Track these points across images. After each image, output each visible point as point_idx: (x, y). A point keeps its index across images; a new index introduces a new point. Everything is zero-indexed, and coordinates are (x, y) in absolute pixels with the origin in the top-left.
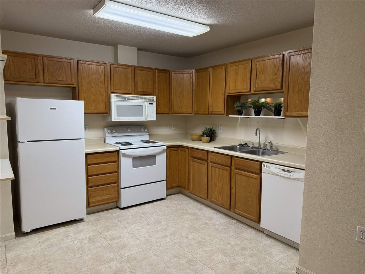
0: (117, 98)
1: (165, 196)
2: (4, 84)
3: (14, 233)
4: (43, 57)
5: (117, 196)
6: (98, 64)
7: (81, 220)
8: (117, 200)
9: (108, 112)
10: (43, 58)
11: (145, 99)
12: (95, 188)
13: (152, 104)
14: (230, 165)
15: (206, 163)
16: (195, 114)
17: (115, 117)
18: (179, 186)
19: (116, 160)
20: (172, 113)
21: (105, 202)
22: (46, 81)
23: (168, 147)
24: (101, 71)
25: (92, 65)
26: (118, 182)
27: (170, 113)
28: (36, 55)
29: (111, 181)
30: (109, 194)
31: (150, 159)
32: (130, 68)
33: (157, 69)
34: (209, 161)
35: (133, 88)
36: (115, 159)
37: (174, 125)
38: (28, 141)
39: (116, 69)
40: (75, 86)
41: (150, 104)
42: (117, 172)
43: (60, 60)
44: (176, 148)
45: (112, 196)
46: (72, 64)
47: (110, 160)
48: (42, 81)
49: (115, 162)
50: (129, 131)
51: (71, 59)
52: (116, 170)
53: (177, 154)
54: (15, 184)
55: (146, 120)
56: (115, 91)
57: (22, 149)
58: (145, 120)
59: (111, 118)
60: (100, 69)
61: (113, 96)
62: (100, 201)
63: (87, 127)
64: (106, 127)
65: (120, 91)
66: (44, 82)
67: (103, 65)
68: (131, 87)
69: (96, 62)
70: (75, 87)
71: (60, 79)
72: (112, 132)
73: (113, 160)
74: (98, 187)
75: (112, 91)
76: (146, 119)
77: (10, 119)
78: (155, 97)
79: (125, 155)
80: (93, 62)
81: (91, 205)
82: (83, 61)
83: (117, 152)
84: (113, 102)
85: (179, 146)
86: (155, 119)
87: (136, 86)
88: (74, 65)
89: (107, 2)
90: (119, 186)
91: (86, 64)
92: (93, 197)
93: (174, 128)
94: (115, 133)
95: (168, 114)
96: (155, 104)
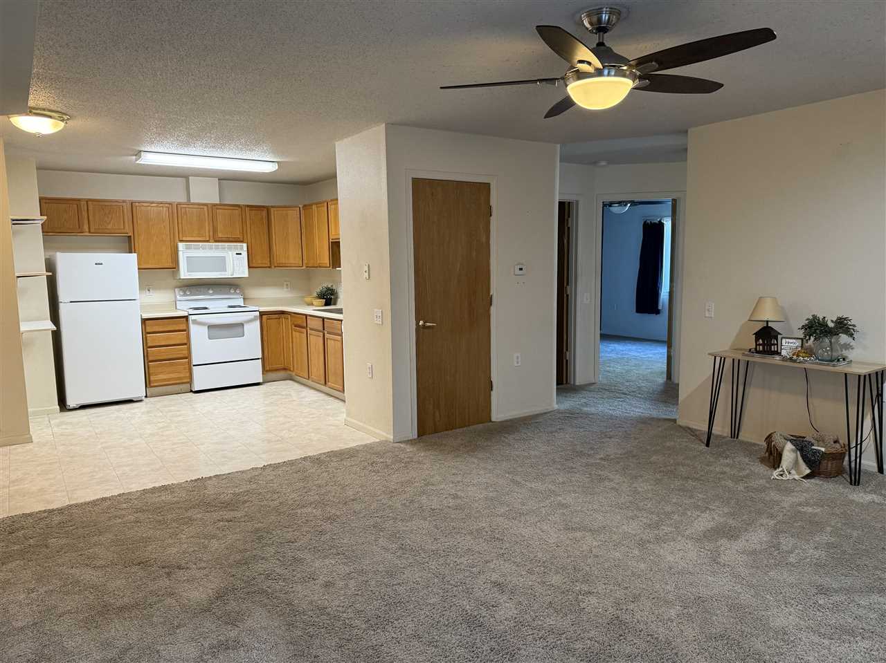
0: (188, 248)
1: (261, 381)
2: (43, 236)
3: (58, 407)
4: (88, 201)
5: (188, 375)
6: (159, 206)
7: (141, 401)
8: (189, 380)
9: (175, 267)
10: (87, 204)
11: (230, 248)
12: (159, 363)
13: (240, 254)
14: (321, 329)
15: (305, 330)
16: (307, 267)
17: (185, 273)
18: (285, 369)
19: (185, 328)
20: (275, 267)
22: (92, 231)
23: (262, 314)
24: (164, 214)
25: (152, 207)
26: (188, 357)
27: (273, 267)
28: (79, 200)
29: (179, 356)
30: (177, 372)
31: (235, 329)
32: (205, 207)
33: (248, 206)
34: (308, 329)
35: (211, 233)
36: (183, 327)
37: (287, 285)
38: (71, 302)
39: (186, 211)
41: (237, 254)
42: (187, 343)
43: (106, 204)
44: (277, 315)
45: (182, 375)
46: (125, 207)
47: (177, 329)
48: (87, 230)
49: (185, 331)
50: (211, 292)
51: (124, 201)
52: (185, 341)
53: (279, 324)
54: (57, 337)
55: (232, 277)
56: (184, 239)
57: (64, 310)
58: (230, 277)
59: (179, 275)
60: (162, 212)
61: (181, 246)
62: (165, 380)
63: (145, 285)
64: (177, 287)
65: (193, 239)
66: (89, 232)
67: (166, 205)
68: (207, 233)
69: (157, 202)
70: (130, 236)
71: (109, 227)
72: (185, 295)
73: (181, 329)
74: (162, 362)
75: (181, 239)
77: (50, 274)
78: (245, 245)
80: (152, 203)
81: (152, 385)
82: (139, 203)
83: (186, 318)
84: (180, 254)
85: (283, 313)
86: (246, 275)
87: (215, 231)
88: (127, 208)
89: (142, 153)
90: (190, 362)
91: (143, 206)
92: (156, 375)
93: (287, 288)
94: (191, 295)
95: (269, 267)
96: (245, 254)
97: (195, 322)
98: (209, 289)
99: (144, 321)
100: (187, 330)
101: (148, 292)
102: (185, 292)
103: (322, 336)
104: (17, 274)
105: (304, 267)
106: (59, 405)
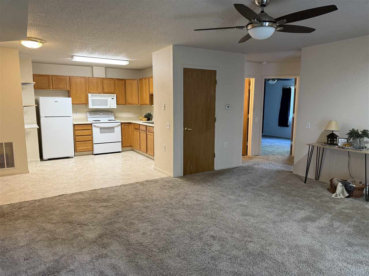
0: (92, 96)
1: (121, 151)
2: (34, 90)
3: (40, 159)
4: (52, 76)
5: (92, 147)
6: (81, 78)
7: (73, 157)
8: (92, 150)
9: (87, 104)
11: (109, 96)
12: (79, 142)
13: (113, 99)
14: (145, 130)
15: (139, 131)
16: (140, 105)
17: (91, 106)
18: (131, 146)
19: (91, 128)
20: (127, 104)
22: (54, 88)
23: (122, 123)
24: (83, 82)
26: (92, 140)
28: (49, 75)
29: (88, 140)
30: (87, 147)
31: (111, 129)
32: (100, 79)
33: (117, 79)
34: (140, 130)
35: (102, 90)
37: (132, 112)
38: (45, 117)
39: (91, 80)
42: (91, 135)
43: (60, 77)
44: (128, 124)
45: (89, 148)
46: (67, 79)
47: (87, 129)
48: (52, 88)
49: (90, 130)
51: (67, 76)
52: (91, 134)
53: (129, 128)
56: (91, 92)
57: (42, 120)
58: (109, 108)
59: (89, 107)
61: (89, 95)
62: (82, 149)
63: (75, 111)
64: (88, 112)
65: (94, 92)
66: (53, 89)
67: (84, 78)
68: (100, 90)
70: (69, 91)
71: (61, 87)
72: (91, 115)
73: (89, 129)
74: (81, 142)
75: (89, 92)
77: (37, 105)
78: (115, 95)
80: (78, 77)
81: (77, 151)
82: (73, 77)
83: (91, 124)
84: (89, 98)
85: (130, 123)
86: (116, 107)
87: (103, 89)
88: (68, 79)
89: (74, 56)
90: (92, 142)
91: (74, 78)
92: (79, 147)
93: (132, 113)
94: (93, 115)
95: (125, 104)
96: (115, 99)
97: (95, 126)
98: (101, 113)
99: (74, 125)
100: (91, 129)
101: (76, 113)
102: (91, 114)
103: (146, 133)
104: (24, 105)
105: (139, 105)
106: (40, 158)
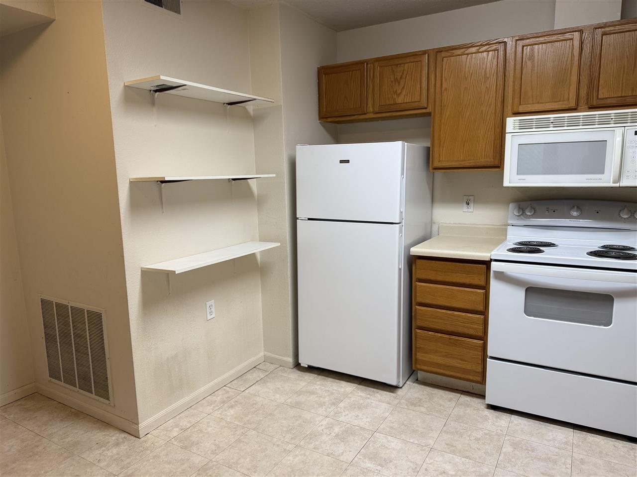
0: (523, 126)
5: (480, 369)
6: (481, 50)
9: (498, 163)
11: (621, 121)
12: (430, 333)
17: (512, 177)
19: (482, 283)
21: (452, 373)
24: (488, 64)
25: (468, 54)
29: (466, 331)
30: (461, 360)
32: (577, 36)
35: (583, 93)
36: (479, 281)
38: (309, 219)
39: (532, 49)
40: (428, 111)
41: (636, 133)
42: (484, 312)
43: (399, 62)
46: (425, 62)
47: (468, 281)
48: (371, 108)
49: (481, 288)
50: (575, 214)
52: (481, 307)
55: (617, 185)
56: (521, 109)
59: (503, 181)
60: (486, 60)
61: (511, 123)
62: (438, 365)
66: (374, 112)
68: (573, 93)
69: (479, 44)
70: (430, 113)
71: (399, 100)
72: (522, 216)
73: (476, 283)
74: (436, 334)
76: (614, 183)
79: (502, 277)
80: (469, 47)
81: (419, 367)
82: (447, 51)
83: (486, 264)
87: (592, 85)
88: (428, 62)
90: (484, 349)
92: (426, 353)
94: (535, 216)
97: (499, 276)
98: (573, 208)
100: (486, 287)
102: (522, 210)
